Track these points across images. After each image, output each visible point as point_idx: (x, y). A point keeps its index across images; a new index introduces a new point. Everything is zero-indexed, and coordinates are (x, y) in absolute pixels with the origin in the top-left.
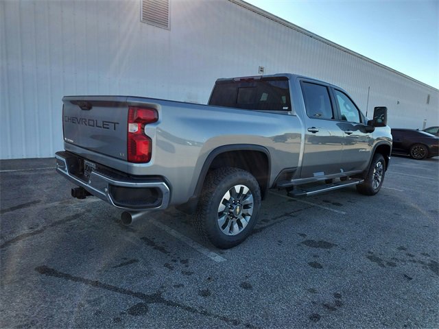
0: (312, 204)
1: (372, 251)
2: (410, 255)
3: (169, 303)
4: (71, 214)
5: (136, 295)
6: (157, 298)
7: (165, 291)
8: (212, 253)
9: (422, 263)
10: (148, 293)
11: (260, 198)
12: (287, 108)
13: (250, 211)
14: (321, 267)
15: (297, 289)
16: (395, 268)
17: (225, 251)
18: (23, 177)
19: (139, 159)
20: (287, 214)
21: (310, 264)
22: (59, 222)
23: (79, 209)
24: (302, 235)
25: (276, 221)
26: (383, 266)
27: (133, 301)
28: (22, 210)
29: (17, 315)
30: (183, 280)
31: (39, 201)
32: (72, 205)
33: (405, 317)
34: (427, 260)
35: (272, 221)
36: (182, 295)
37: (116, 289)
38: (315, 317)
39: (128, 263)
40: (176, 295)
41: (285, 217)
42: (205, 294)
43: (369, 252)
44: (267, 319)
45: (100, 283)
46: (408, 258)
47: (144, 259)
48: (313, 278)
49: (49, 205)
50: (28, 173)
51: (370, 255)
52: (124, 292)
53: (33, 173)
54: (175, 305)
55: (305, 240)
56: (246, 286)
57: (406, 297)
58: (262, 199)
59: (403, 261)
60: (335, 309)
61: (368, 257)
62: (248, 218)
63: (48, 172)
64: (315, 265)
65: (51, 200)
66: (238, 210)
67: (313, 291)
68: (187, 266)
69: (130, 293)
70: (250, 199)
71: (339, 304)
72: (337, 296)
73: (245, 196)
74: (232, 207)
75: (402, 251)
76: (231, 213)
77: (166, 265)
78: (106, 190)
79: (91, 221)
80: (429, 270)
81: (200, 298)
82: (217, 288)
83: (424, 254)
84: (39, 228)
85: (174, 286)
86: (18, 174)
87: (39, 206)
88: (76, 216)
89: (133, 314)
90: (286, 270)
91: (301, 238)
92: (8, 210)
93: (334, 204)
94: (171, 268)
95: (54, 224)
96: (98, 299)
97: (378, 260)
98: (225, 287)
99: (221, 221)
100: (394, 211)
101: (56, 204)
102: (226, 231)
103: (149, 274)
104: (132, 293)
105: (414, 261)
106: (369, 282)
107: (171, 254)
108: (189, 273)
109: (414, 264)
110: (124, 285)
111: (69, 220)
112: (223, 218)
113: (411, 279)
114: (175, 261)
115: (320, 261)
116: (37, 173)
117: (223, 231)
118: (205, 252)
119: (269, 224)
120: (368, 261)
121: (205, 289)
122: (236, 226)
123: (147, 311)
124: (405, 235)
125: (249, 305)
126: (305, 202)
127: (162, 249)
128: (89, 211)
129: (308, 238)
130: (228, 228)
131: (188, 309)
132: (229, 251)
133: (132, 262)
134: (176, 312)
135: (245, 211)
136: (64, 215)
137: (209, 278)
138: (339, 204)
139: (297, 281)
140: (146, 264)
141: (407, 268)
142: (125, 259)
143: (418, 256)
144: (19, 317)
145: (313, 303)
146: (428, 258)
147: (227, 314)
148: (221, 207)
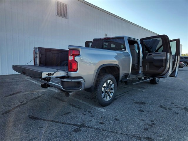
0: (134, 88)
1: (161, 104)
2: (176, 105)
3: (88, 127)
4: (36, 96)
5: (74, 125)
6: (83, 126)
7: (85, 123)
8: (100, 108)
9: (181, 108)
10: (79, 124)
11: (117, 85)
12: (124, 49)
13: (113, 91)
14: (144, 111)
15: (137, 120)
16: (171, 111)
17: (105, 107)
18: (10, 82)
19: (73, 70)
20: (125, 93)
21: (139, 110)
22: (33, 100)
23: (39, 94)
24: (133, 100)
25: (121, 95)
26: (167, 110)
27: (74, 128)
28: (15, 95)
29: (28, 135)
30: (91, 118)
31: (21, 92)
32: (35, 93)
33: (179, 127)
34: (183, 107)
35: (120, 96)
36: (93, 124)
37: (66, 123)
38: (146, 129)
39: (67, 114)
40: (90, 124)
41: (125, 94)
42: (102, 123)
43: (160, 105)
44: (128, 131)
45: (58, 122)
46: (175, 107)
47: (73, 112)
48: (141, 115)
49: (25, 93)
50: (11, 81)
51: (161, 106)
52: (69, 124)
53: (13, 81)
54: (91, 128)
55: (134, 102)
56: (117, 120)
57: (178, 120)
58: (117, 86)
59: (174, 108)
60: (153, 126)
61: (160, 107)
62: (113, 94)
63: (20, 80)
64: (141, 111)
65: (26, 91)
66: (109, 90)
67: (143, 120)
68: (91, 114)
69: (71, 124)
70: (113, 86)
71: (154, 124)
72: (152, 121)
73: (111, 85)
74: (107, 90)
75: (172, 104)
76: (106, 91)
77: (83, 114)
78: (59, 83)
79: (46, 99)
80: (184, 111)
81: (100, 125)
82: (106, 121)
83: (181, 105)
84: (25, 102)
85: (89, 121)
86: (7, 81)
87: (21, 94)
88: (39, 97)
89: (75, 132)
90: (131, 113)
91: (133, 101)
92: (8, 96)
93: (142, 88)
94: (85, 115)
95: (30, 100)
96: (60, 127)
97: (164, 108)
98: (108, 120)
99: (103, 95)
100: (166, 90)
101: (28, 92)
102: (105, 99)
103: (77, 117)
104: (72, 124)
105: (178, 108)
106: (163, 116)
107: (83, 109)
108: (93, 116)
109: (178, 109)
110: (68, 122)
111: (36, 98)
112: (104, 94)
113: (178, 114)
114: (86, 112)
115: (142, 109)
116: (15, 80)
117: (104, 99)
118: (97, 108)
119: (119, 96)
120: (160, 108)
121: (101, 121)
122: (108, 97)
123: (80, 131)
124: (172, 98)
125: (120, 126)
126: (131, 88)
127: (79, 108)
128: (43, 95)
129: (136, 101)
130: (105, 98)
131: (97, 129)
132: (106, 107)
133: (68, 113)
134: (92, 130)
135: (111, 91)
136: (33, 97)
137: (101, 118)
138: (144, 88)
139: (135, 117)
140: (74, 113)
141: (176, 110)
142: (65, 112)
143: (179, 106)
144: (30, 136)
145: (144, 124)
146: (183, 106)
147: (112, 130)
148: (103, 89)
